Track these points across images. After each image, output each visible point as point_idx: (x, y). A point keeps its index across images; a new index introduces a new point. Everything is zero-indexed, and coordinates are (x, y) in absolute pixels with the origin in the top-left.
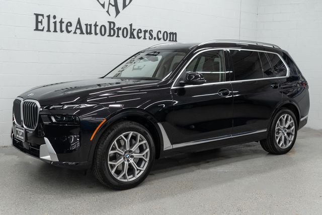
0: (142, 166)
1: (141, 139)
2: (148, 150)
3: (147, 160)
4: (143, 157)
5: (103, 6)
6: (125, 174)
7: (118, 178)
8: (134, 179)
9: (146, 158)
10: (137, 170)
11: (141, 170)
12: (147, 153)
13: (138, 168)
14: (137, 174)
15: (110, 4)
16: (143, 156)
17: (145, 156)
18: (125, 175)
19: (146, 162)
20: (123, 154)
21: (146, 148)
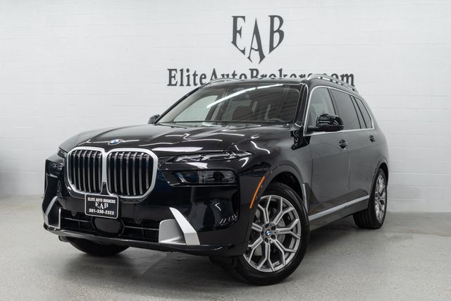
0: (291, 246)
1: (285, 205)
2: (297, 220)
3: (298, 236)
4: (291, 232)
5: (243, 52)
6: (267, 260)
7: (258, 268)
8: (282, 266)
9: (297, 232)
10: (285, 252)
11: (290, 253)
12: (296, 225)
13: (286, 249)
14: (286, 259)
15: (252, 48)
16: (292, 230)
17: (294, 230)
18: (267, 262)
19: (296, 239)
20: (261, 231)
21: (295, 218)
